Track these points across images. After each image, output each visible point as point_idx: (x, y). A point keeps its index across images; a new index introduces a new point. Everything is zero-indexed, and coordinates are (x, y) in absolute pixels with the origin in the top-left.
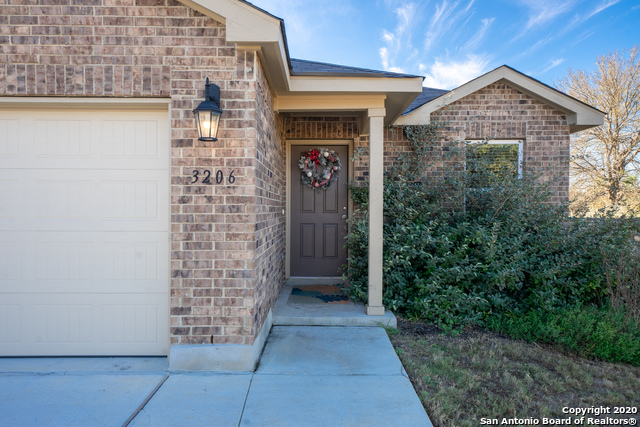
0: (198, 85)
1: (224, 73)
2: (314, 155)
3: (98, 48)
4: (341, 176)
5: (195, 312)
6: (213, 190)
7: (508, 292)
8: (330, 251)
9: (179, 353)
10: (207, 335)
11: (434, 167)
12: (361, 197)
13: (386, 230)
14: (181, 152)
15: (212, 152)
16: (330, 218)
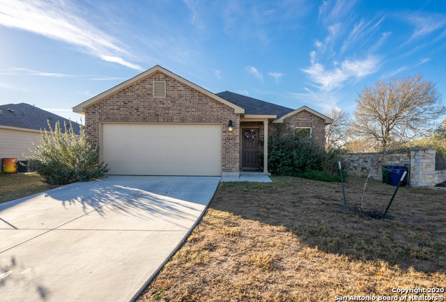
0: (228, 120)
1: (233, 118)
2: (249, 131)
3: (208, 113)
4: (257, 137)
5: (227, 166)
6: (231, 141)
7: (299, 167)
8: (254, 160)
9: (224, 174)
10: (230, 170)
11: (284, 135)
12: (262, 143)
13: (269, 152)
14: (224, 134)
15: (231, 134)
16: (254, 150)
